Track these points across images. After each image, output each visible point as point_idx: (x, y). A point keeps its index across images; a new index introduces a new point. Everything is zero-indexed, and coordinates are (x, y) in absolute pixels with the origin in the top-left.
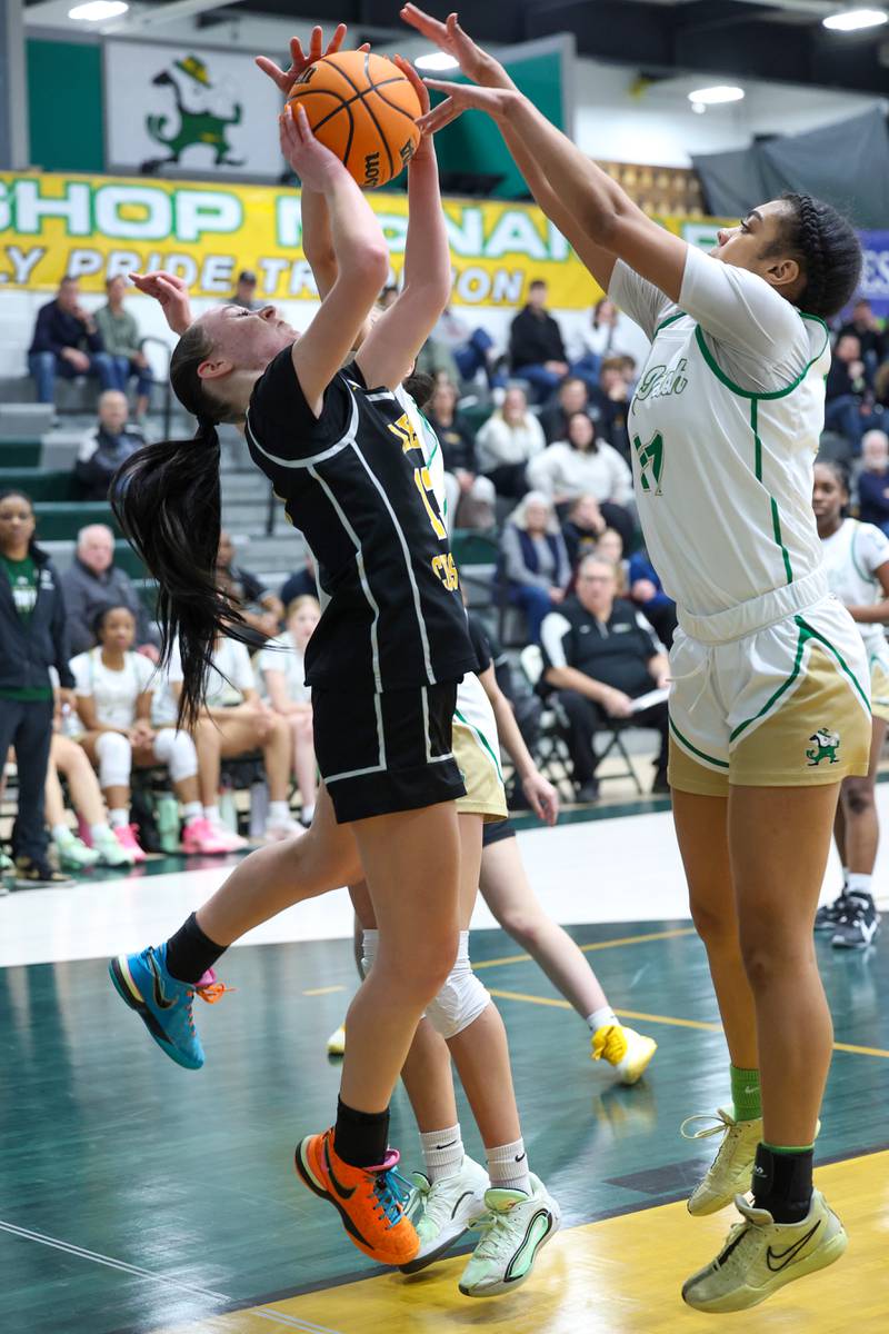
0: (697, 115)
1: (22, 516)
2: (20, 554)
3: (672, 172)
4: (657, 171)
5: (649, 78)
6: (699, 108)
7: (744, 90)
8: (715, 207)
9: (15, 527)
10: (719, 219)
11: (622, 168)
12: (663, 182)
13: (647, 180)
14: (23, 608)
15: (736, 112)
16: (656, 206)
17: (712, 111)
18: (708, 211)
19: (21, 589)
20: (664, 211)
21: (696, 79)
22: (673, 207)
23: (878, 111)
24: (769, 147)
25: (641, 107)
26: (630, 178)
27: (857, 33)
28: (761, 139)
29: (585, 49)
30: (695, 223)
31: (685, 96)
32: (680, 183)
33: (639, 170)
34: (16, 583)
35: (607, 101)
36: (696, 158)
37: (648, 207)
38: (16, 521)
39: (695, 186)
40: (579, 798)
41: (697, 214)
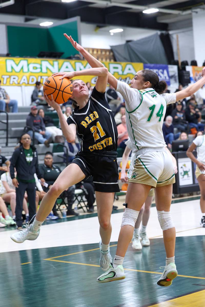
0: (111, 35)
1: (29, 139)
2: (28, 148)
3: (106, 51)
4: (102, 50)
5: (99, 27)
6: (112, 34)
7: (123, 29)
8: (117, 59)
9: (27, 141)
10: (118, 62)
11: (93, 50)
12: (104, 53)
13: (99, 53)
14: (28, 161)
15: (121, 35)
16: (102, 59)
17: (115, 34)
18: (115, 60)
19: (28, 157)
20: (104, 60)
21: (111, 27)
22: (106, 60)
23: (157, 33)
24: (130, 43)
25: (97, 34)
26: (95, 52)
27: (151, 14)
28: (128, 42)
29: (83, 20)
30: (112, 63)
31: (108, 31)
32: (108, 53)
33: (97, 50)
34: (27, 155)
35: (88, 33)
36: (111, 47)
37: (100, 60)
38: (27, 140)
39: (111, 54)
40: (88, 211)
41: (112, 61)
